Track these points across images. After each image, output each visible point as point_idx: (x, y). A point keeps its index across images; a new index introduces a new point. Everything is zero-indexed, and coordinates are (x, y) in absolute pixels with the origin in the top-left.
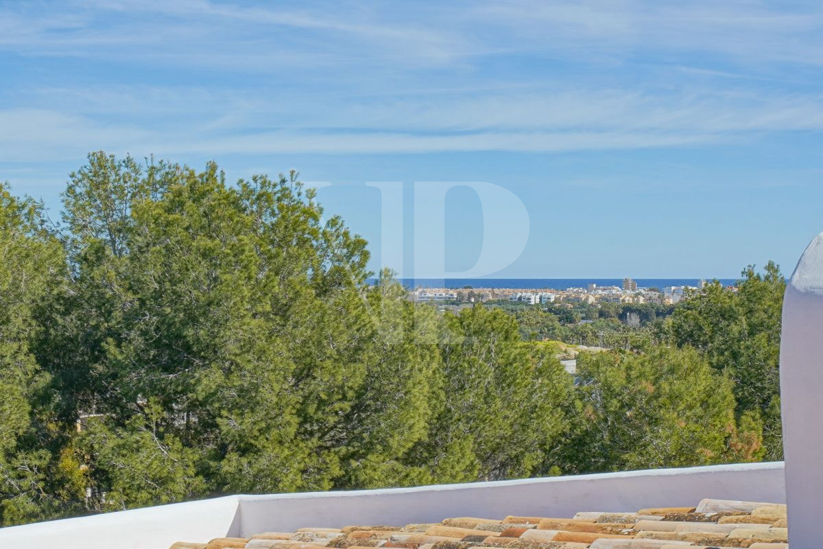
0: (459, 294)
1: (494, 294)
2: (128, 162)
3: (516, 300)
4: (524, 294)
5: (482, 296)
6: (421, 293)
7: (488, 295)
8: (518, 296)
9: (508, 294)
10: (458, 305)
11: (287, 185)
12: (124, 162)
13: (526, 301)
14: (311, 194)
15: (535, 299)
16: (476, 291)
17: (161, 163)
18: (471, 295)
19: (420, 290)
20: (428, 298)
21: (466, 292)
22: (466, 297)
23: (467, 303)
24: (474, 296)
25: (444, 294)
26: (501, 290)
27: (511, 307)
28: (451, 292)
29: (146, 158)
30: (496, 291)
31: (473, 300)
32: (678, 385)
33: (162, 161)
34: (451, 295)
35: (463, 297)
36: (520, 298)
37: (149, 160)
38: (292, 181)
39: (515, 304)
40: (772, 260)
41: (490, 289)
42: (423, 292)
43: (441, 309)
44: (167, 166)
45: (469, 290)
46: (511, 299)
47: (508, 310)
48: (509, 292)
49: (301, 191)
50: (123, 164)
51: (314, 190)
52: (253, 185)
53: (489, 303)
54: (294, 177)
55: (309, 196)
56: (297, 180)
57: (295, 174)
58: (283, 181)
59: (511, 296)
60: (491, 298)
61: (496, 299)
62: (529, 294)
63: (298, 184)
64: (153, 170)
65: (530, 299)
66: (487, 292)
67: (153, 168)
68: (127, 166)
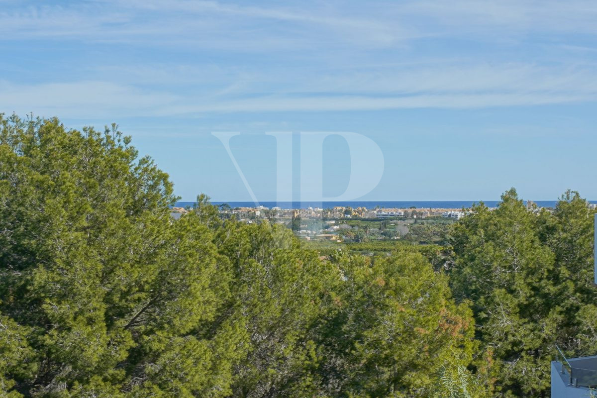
0: (405, 212)
1: (431, 213)
2: (13, 118)
3: (447, 217)
4: (453, 212)
5: (422, 214)
6: (378, 212)
7: (426, 213)
8: (448, 214)
9: (441, 212)
10: (404, 220)
11: (111, 134)
12: (11, 118)
13: (454, 217)
14: (127, 140)
15: (460, 215)
16: (418, 210)
17: (38, 118)
18: (414, 213)
19: (378, 209)
20: (383, 215)
21: (410, 211)
22: (410, 215)
23: (411, 219)
24: (416, 214)
25: (394, 213)
26: (437, 209)
27: (442, 222)
28: (400, 211)
29: (28, 116)
30: (433, 210)
31: (415, 217)
32: (403, 280)
33: (38, 117)
34: (400, 213)
35: (408, 215)
36: (450, 215)
37: (30, 116)
38: (114, 131)
39: (447, 219)
40: (514, 187)
41: (429, 209)
42: (380, 211)
43: (392, 223)
44: (42, 121)
45: (413, 209)
46: (444, 216)
47: (440, 224)
48: (443, 211)
49: (120, 138)
50: (10, 120)
51: (130, 137)
52: (83, 134)
53: (427, 218)
54: (115, 128)
55: (126, 142)
56: (117, 130)
57: (116, 126)
58: (107, 131)
59: (443, 214)
60: (429, 215)
61: (432, 216)
62: (456, 212)
63: (118, 133)
64: (32, 125)
65: (457, 216)
66: (426, 211)
67: (32, 122)
68: (13, 121)
